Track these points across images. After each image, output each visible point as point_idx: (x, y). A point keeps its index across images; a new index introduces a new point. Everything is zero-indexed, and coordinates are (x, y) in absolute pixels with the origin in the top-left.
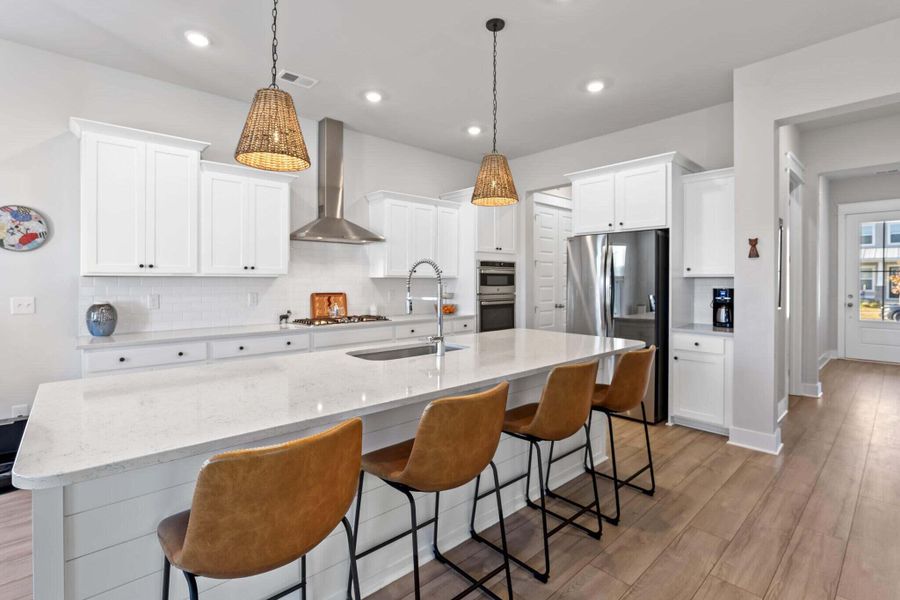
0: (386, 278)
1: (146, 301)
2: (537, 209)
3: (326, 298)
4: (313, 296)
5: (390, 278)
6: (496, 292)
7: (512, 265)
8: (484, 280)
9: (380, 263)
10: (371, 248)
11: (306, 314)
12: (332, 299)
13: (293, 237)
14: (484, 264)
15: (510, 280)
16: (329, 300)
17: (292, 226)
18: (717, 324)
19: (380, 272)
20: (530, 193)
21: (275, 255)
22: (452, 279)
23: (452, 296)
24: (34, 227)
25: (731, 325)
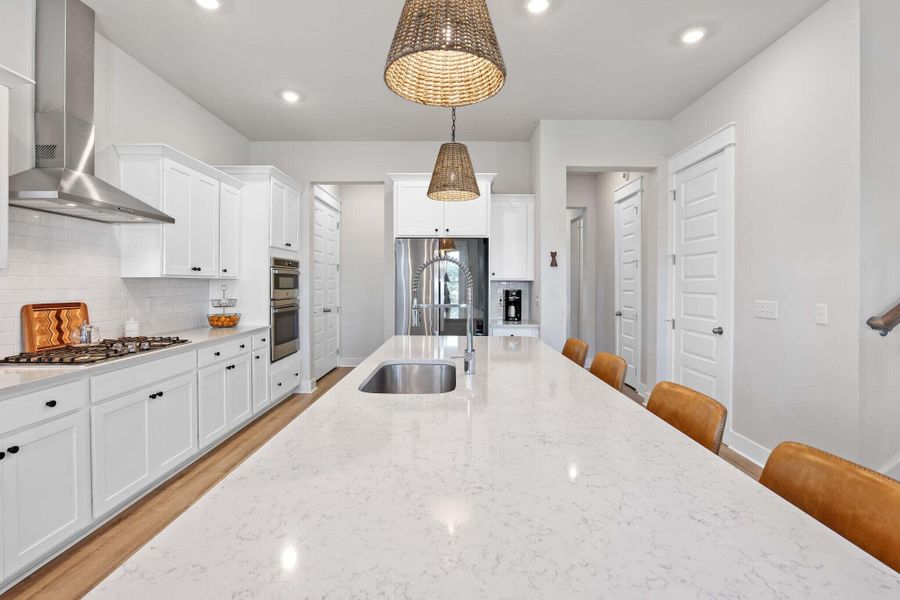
0: (161, 278)
3: (53, 313)
4: (26, 311)
5: (169, 279)
6: (286, 296)
8: (278, 282)
12: (64, 313)
14: (278, 262)
15: (294, 282)
16: (58, 317)
18: (507, 318)
22: (235, 281)
23: (232, 303)
25: (519, 319)
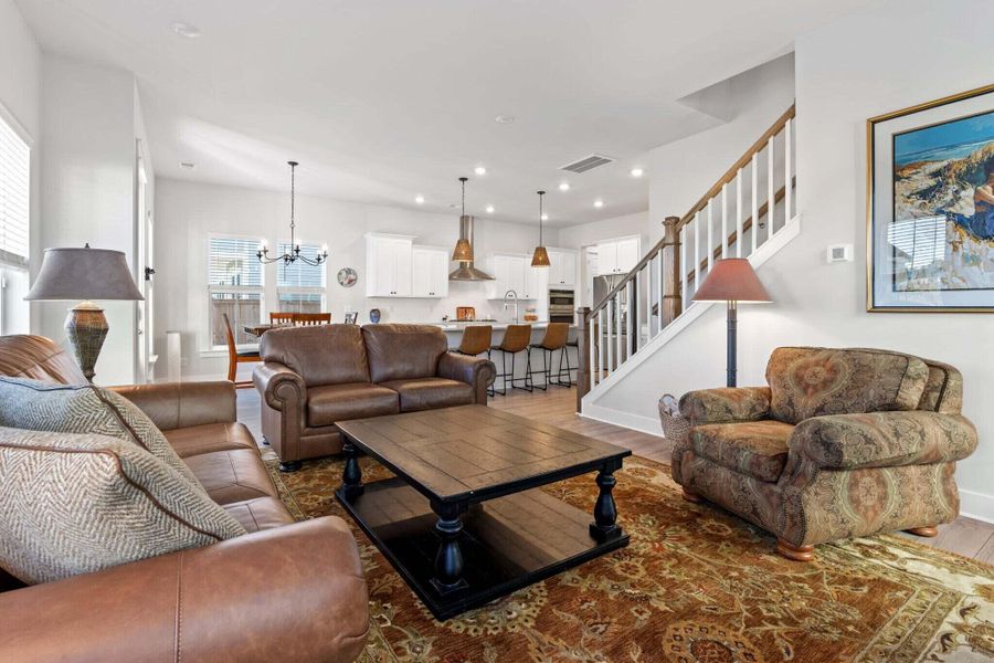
0: (494, 300)
1: (388, 309)
2: (589, 257)
3: (464, 310)
4: (458, 309)
5: (498, 300)
6: (562, 309)
7: (572, 292)
8: (553, 301)
9: (492, 291)
10: (487, 283)
11: (455, 318)
13: (450, 278)
14: (552, 291)
15: (571, 301)
16: (466, 311)
17: (450, 270)
19: (493, 296)
20: (584, 247)
21: (442, 285)
22: (535, 300)
23: (534, 311)
24: (352, 277)
